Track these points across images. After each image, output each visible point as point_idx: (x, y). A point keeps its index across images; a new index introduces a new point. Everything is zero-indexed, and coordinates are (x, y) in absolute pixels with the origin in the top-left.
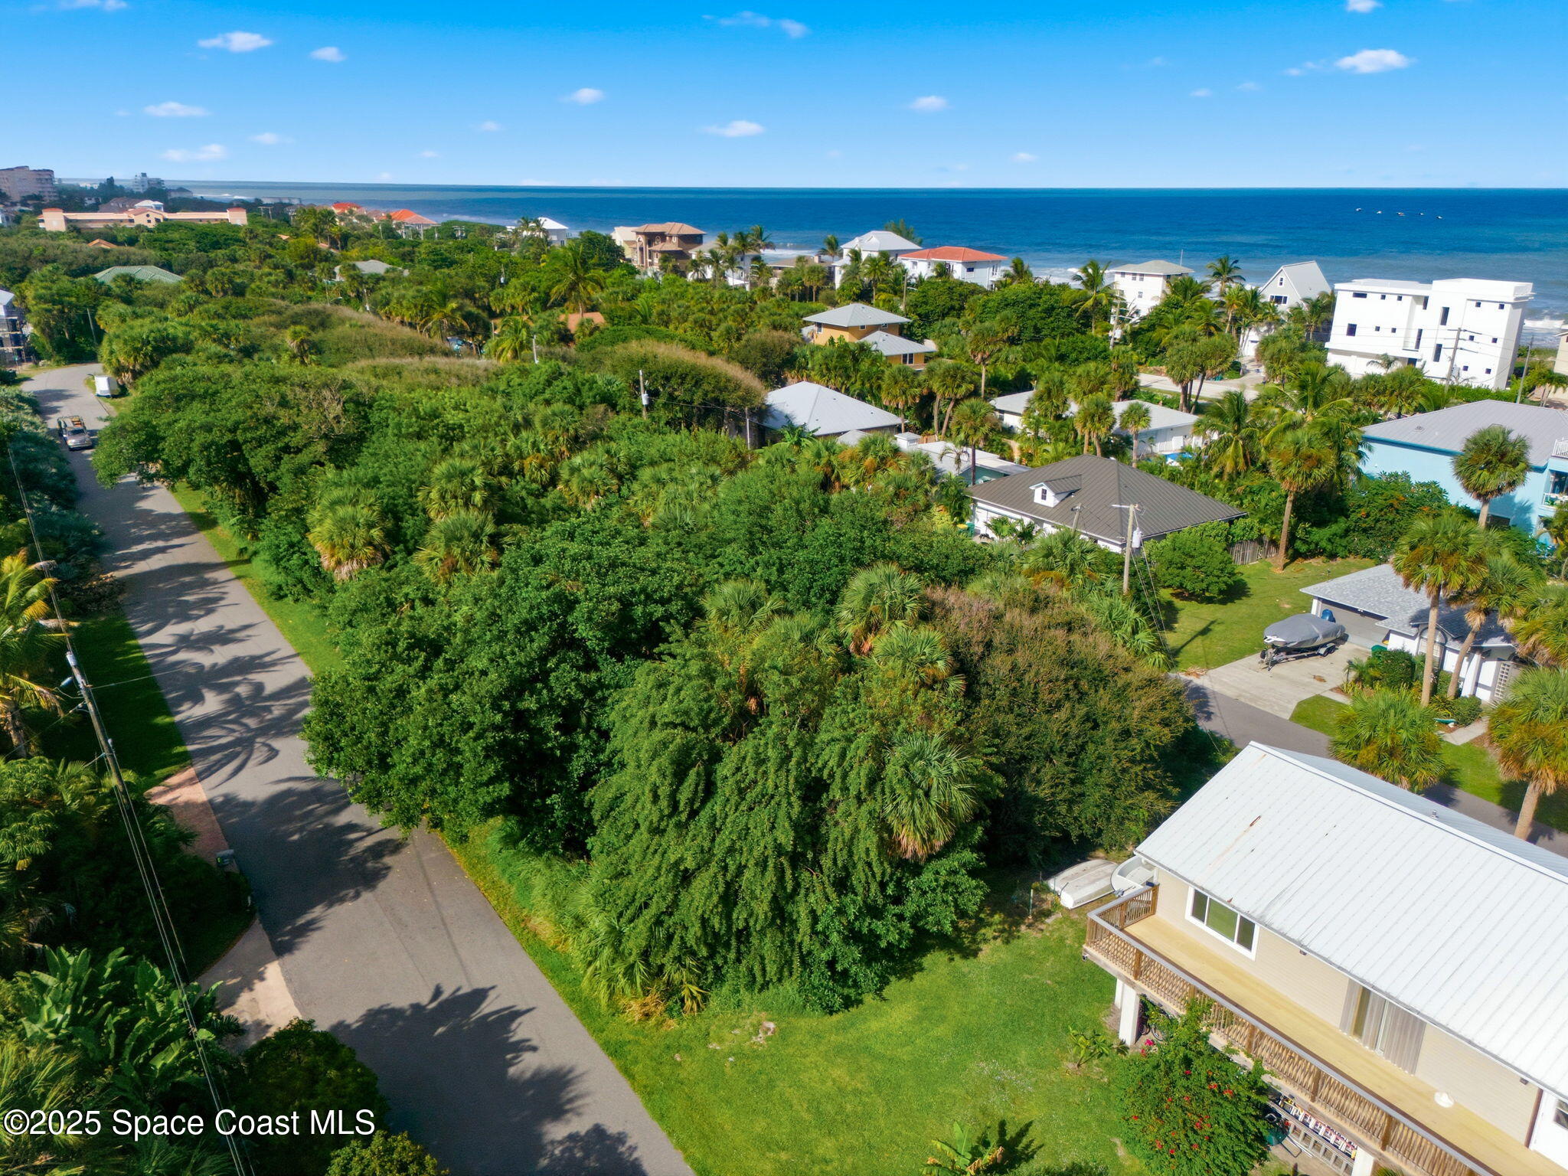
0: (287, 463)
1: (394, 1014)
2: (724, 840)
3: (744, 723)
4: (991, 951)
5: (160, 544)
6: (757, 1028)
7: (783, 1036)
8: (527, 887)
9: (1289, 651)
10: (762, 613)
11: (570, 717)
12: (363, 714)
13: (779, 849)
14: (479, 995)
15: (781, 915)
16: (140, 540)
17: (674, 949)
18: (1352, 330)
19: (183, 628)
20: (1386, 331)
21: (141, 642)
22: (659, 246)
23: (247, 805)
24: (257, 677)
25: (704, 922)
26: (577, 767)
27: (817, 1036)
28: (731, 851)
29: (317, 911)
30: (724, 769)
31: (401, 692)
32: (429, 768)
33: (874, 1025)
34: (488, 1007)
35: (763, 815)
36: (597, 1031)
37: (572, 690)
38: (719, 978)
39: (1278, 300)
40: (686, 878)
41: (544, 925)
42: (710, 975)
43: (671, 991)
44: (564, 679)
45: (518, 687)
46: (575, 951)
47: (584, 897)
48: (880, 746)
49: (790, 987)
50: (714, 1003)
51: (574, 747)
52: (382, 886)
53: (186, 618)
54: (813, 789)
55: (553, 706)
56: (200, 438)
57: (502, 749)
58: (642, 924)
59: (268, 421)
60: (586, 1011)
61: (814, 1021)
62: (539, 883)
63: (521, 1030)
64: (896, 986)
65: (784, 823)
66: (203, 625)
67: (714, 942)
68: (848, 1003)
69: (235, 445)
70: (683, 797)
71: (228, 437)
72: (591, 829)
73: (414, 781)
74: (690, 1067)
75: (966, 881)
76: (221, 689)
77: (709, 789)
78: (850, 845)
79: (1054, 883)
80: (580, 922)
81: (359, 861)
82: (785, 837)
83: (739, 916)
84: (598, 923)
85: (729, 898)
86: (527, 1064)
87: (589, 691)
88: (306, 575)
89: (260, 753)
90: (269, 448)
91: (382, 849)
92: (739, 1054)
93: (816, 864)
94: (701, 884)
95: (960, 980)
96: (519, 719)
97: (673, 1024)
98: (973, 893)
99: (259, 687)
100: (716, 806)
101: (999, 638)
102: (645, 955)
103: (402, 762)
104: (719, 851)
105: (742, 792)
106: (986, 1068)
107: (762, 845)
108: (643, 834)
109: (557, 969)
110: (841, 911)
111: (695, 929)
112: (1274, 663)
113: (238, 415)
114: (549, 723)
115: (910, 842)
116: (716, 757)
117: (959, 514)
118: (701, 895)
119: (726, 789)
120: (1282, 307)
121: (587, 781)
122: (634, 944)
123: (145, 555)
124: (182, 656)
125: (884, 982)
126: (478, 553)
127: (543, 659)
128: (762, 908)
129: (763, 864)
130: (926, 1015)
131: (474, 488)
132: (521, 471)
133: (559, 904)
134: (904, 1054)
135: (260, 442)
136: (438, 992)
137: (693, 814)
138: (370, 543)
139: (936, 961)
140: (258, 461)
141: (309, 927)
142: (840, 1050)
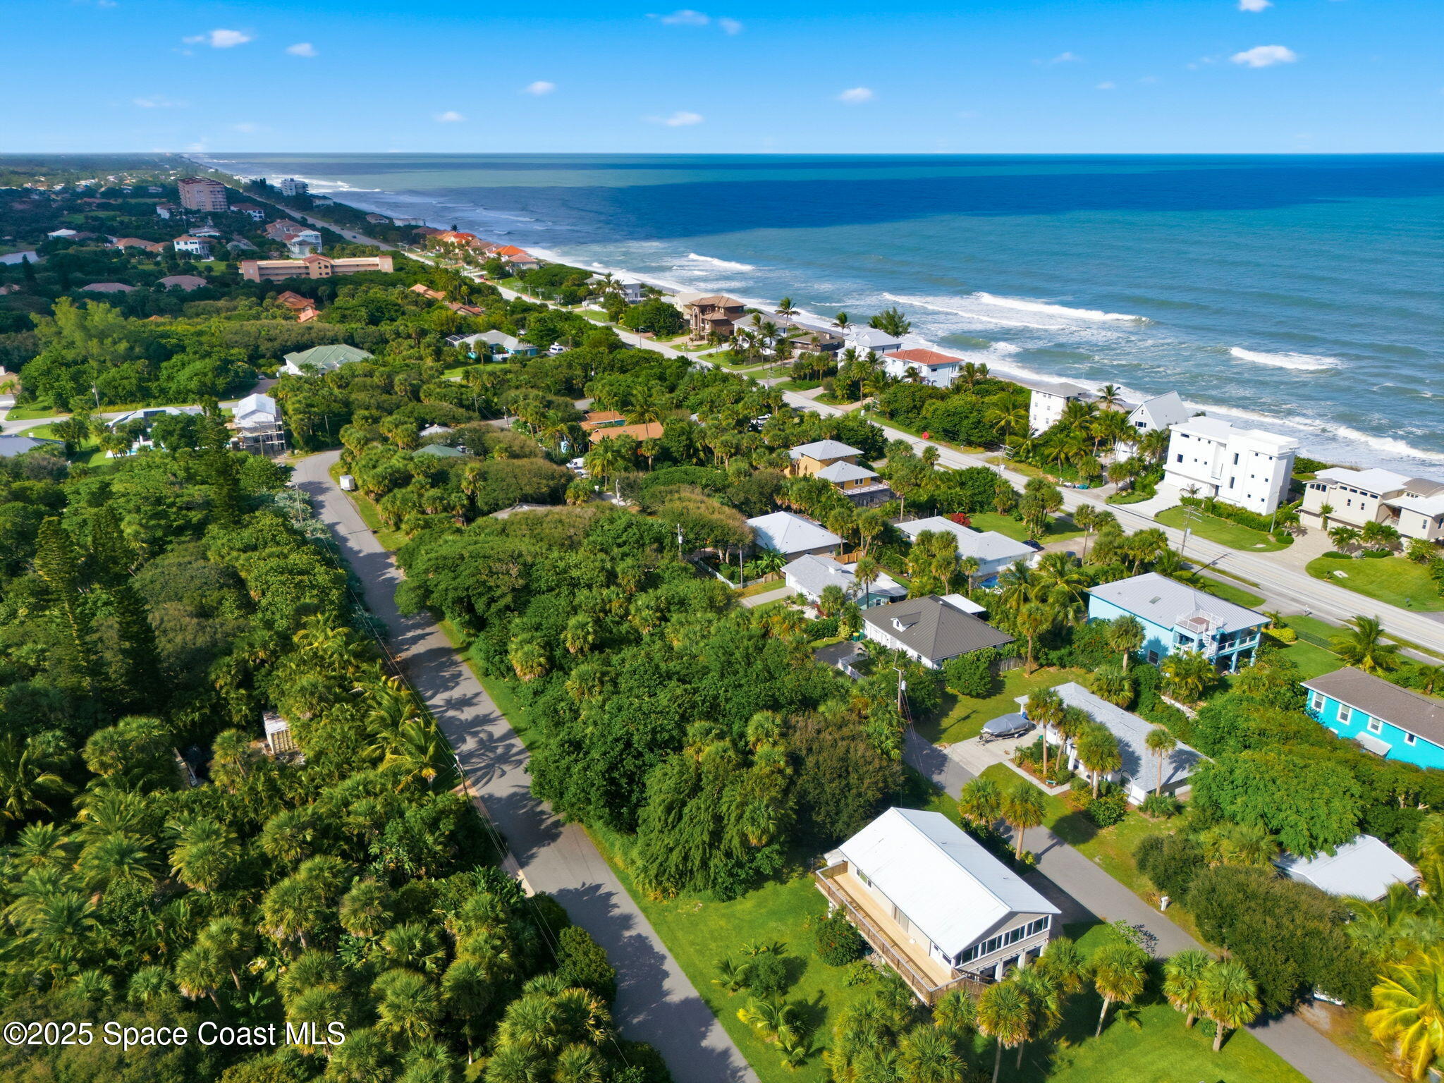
0: (494, 608)
1: (569, 891)
2: (685, 836)
3: (696, 789)
4: (794, 882)
5: (419, 632)
6: (696, 905)
7: (704, 909)
8: (612, 845)
9: (997, 736)
10: (710, 736)
11: (631, 778)
12: (553, 775)
13: (704, 842)
14: (598, 887)
15: (705, 864)
16: (409, 629)
17: (666, 876)
18: (1180, 458)
19: (446, 695)
20: (1201, 462)
21: (428, 703)
22: (708, 317)
23: (499, 800)
24: (489, 728)
25: (677, 866)
26: (634, 798)
27: (716, 910)
28: (687, 841)
29: (535, 850)
30: (686, 810)
31: (568, 768)
32: (579, 799)
33: (739, 907)
34: (603, 891)
35: (698, 829)
36: (638, 903)
37: (632, 768)
38: (683, 886)
39: (1141, 424)
40: (671, 850)
41: (619, 860)
42: (680, 886)
43: (665, 890)
44: (629, 764)
45: (612, 767)
46: (631, 872)
47: (635, 853)
48: (743, 804)
49: (709, 892)
50: (681, 895)
51: (632, 791)
52: (560, 840)
53: (447, 689)
54: (718, 819)
55: (624, 775)
56: (451, 595)
57: (607, 793)
58: (655, 865)
59: (484, 583)
60: (634, 895)
61: (717, 905)
62: (618, 844)
63: (614, 900)
64: (751, 893)
65: (706, 833)
66: (456, 693)
67: (682, 874)
68: (730, 898)
69: (469, 597)
70: (670, 820)
71: (465, 593)
72: (637, 825)
73: (573, 805)
74: (670, 917)
75: (775, 856)
76: (475, 734)
77: (680, 818)
78: (730, 841)
79: (827, 856)
80: (633, 862)
81: (548, 828)
82: (706, 838)
83: (689, 865)
84: (640, 863)
85: (686, 858)
86: (616, 912)
87: (639, 767)
88: (503, 667)
89: (498, 772)
90: (484, 599)
91: (557, 824)
92: (688, 914)
93: (719, 848)
94: (675, 853)
95: (776, 893)
96: (612, 781)
97: (665, 902)
98: (778, 861)
99: (490, 735)
100: (681, 825)
101: (815, 746)
102: (656, 876)
103: (568, 797)
104: (682, 841)
105: (691, 820)
106: (775, 924)
107: (698, 840)
108: (656, 832)
109: (624, 879)
110: (726, 865)
111: (673, 869)
112: (988, 742)
113: (470, 581)
114: (624, 781)
115: (754, 841)
116: (684, 804)
117: (855, 626)
118: (675, 857)
119: (686, 819)
120: (1142, 431)
121: (637, 805)
122: (653, 872)
123: (415, 640)
124: (451, 713)
125: (746, 891)
126: (594, 686)
127: (621, 755)
128: (697, 862)
129: (698, 847)
130: (759, 905)
131: (588, 633)
132: (610, 611)
133: (625, 854)
134: (747, 918)
135: (480, 594)
136: (584, 884)
137: (674, 827)
138: (540, 665)
139: (770, 886)
140: (480, 606)
141: (533, 856)
142: (723, 915)
